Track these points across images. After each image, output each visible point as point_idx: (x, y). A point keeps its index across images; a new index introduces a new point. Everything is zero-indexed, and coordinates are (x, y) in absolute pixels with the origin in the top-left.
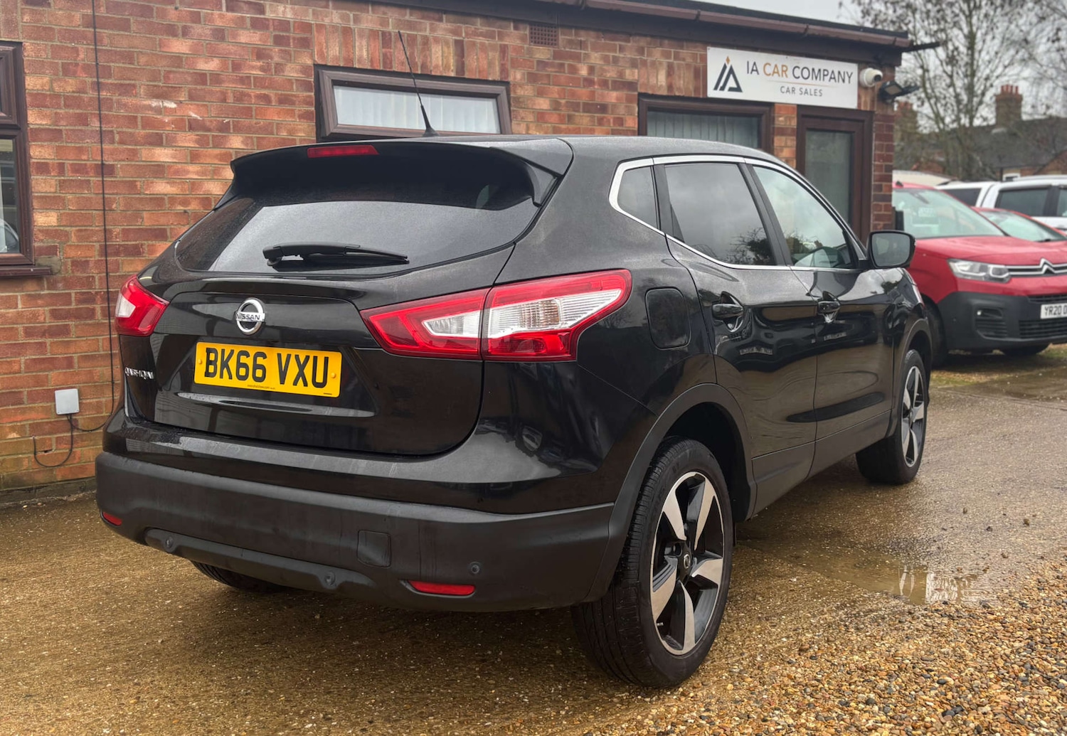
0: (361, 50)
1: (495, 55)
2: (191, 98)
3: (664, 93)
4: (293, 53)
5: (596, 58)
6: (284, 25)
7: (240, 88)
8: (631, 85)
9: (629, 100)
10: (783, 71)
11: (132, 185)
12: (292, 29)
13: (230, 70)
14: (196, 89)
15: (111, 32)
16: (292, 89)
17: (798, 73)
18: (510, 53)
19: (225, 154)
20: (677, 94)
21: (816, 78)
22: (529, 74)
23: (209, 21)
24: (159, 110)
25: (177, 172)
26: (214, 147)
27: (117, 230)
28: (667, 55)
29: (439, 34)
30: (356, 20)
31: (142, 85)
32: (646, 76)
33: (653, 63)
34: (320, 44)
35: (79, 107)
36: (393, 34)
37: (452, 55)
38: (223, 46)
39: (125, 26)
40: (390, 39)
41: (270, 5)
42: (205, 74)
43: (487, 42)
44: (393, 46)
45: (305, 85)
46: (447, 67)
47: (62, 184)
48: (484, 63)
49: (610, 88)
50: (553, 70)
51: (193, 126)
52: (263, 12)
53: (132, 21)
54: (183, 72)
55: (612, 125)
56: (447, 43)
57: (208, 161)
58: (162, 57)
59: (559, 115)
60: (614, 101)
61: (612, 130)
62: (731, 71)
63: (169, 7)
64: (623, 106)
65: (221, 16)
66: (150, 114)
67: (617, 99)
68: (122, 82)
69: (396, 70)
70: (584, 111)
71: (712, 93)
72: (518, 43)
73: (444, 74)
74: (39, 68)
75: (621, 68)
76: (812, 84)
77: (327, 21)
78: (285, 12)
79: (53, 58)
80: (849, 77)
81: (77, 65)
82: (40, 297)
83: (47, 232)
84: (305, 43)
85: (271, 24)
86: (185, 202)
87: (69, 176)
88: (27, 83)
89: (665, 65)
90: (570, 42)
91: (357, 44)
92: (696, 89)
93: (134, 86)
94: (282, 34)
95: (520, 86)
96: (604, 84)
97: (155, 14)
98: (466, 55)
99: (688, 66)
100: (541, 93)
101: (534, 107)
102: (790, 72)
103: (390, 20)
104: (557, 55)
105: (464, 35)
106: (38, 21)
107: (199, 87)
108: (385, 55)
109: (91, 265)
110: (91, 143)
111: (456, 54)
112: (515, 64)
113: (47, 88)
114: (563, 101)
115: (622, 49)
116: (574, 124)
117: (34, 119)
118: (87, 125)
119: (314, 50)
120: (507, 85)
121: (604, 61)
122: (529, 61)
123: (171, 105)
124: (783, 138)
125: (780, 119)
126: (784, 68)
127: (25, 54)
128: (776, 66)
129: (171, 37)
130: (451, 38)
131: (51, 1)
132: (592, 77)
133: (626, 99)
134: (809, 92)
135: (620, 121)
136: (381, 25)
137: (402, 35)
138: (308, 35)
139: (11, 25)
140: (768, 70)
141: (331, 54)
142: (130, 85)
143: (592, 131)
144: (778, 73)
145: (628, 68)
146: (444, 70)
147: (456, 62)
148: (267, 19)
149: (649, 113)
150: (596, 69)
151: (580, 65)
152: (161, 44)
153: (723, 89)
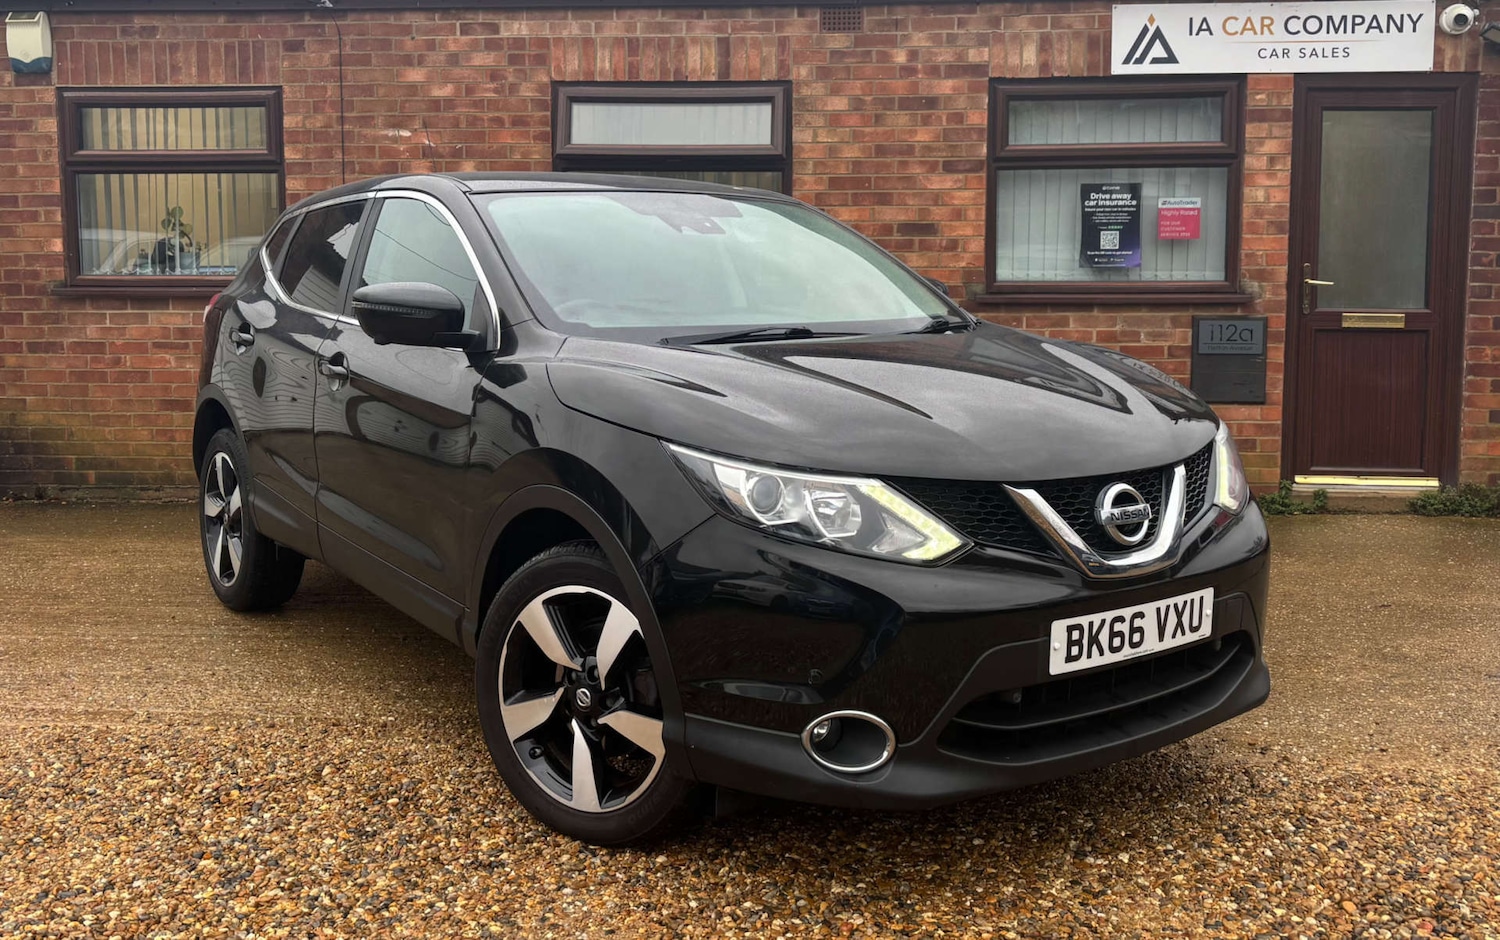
0: (603, 61)
1: (771, 52)
2: (425, 125)
3: (1036, 75)
4: (528, 72)
5: (920, 40)
6: (518, 42)
7: (474, 112)
8: (978, 69)
9: (974, 89)
10: (1263, 26)
12: (528, 46)
13: (464, 94)
14: (429, 117)
15: (355, 68)
16: (526, 109)
18: (792, 46)
20: (1056, 74)
21: (1336, 31)
22: (819, 68)
23: (444, 47)
24: (395, 139)
28: (1040, 24)
29: (698, 33)
30: (598, 28)
31: (380, 116)
32: (1002, 55)
33: (1015, 37)
34: (557, 59)
35: (326, 141)
36: (641, 39)
37: (714, 55)
38: (456, 71)
39: (365, 61)
40: (638, 46)
41: (505, 23)
42: (439, 101)
43: (760, 36)
44: (641, 52)
45: (540, 104)
46: (706, 70)
48: (756, 63)
49: (943, 76)
50: (854, 60)
51: (427, 153)
52: (497, 32)
53: (373, 55)
54: (418, 101)
55: (944, 123)
56: (708, 43)
58: (399, 87)
59: (863, 116)
60: (948, 91)
61: (944, 130)
62: (1158, 34)
63: (406, 38)
64: (963, 98)
65: (456, 41)
66: (388, 144)
67: (954, 89)
68: (364, 114)
69: (644, 80)
70: (901, 108)
71: (1118, 68)
72: (805, 32)
73: (703, 79)
74: (295, 107)
75: (961, 48)
76: (1326, 40)
77: (565, 34)
78: (520, 29)
79: (306, 98)
80: (1415, 23)
81: (325, 101)
84: (541, 60)
85: (505, 42)
88: (285, 121)
89: (1036, 37)
90: (881, 24)
91: (599, 54)
92: (1091, 66)
93: (373, 118)
94: (518, 52)
95: (807, 85)
96: (934, 71)
97: (393, 46)
98: (732, 51)
99: (1077, 35)
100: (835, 91)
101: (826, 109)
102: (1278, 27)
103: (638, 25)
104: (858, 42)
105: (730, 31)
106: (293, 66)
107: (432, 114)
108: (631, 65)
111: (719, 54)
112: (799, 58)
113: (300, 125)
114: (869, 98)
115: (961, 23)
116: (883, 125)
117: (290, 154)
118: (332, 157)
119: (550, 67)
120: (786, 85)
121: (934, 42)
122: (819, 52)
123: (406, 133)
124: (1265, 125)
125: (1258, 97)
126: (1267, 22)
127: (284, 96)
128: (1249, 19)
129: (407, 67)
130: (713, 36)
131: (306, 45)
132: (914, 64)
133: (969, 88)
134: (1320, 53)
135: (958, 118)
136: (627, 31)
137: (653, 39)
138: (544, 51)
139: (274, 71)
140: (1232, 26)
141: (569, 69)
142: (369, 117)
143: (913, 133)
144: (1253, 29)
145: (972, 47)
146: (703, 74)
147: (719, 63)
148: (501, 39)
149: (1012, 103)
150: (920, 55)
151: (895, 51)
152: (399, 75)
153: (1140, 61)
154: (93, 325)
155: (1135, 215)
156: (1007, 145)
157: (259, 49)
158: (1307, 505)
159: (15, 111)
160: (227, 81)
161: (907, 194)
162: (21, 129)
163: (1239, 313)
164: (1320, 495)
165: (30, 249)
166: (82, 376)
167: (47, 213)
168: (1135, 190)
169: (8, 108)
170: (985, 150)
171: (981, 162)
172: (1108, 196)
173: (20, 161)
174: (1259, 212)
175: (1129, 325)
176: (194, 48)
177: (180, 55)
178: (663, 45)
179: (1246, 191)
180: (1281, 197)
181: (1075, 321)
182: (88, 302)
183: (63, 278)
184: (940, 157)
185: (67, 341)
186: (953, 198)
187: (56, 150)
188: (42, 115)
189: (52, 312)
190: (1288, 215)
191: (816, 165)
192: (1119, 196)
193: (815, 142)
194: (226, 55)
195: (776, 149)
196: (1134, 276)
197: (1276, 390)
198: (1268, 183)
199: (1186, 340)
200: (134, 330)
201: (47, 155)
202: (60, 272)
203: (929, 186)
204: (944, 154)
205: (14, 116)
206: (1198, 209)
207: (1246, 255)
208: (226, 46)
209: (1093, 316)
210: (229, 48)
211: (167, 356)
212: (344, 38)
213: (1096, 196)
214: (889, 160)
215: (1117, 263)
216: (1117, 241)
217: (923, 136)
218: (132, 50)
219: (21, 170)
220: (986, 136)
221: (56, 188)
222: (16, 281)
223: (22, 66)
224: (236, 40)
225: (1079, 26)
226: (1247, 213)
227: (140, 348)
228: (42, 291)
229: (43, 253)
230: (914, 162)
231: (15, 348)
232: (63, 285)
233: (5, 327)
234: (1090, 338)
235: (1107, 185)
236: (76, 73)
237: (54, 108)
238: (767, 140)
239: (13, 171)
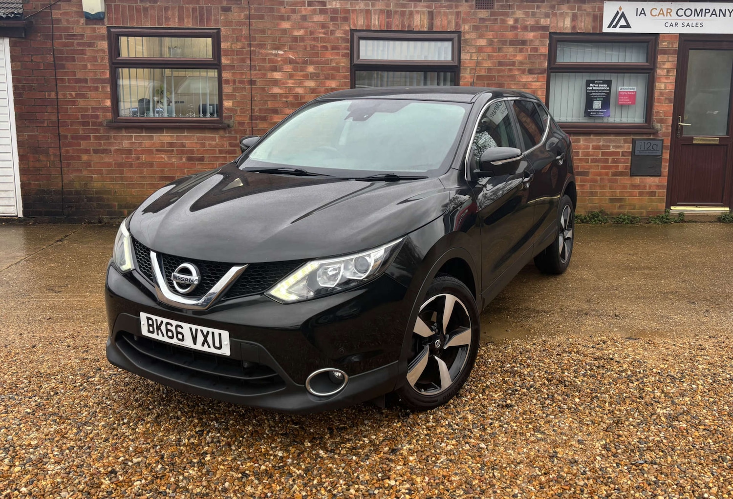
0: (375, 20)
1: (452, 18)
2: (291, 48)
3: (570, 31)
4: (339, 24)
5: (519, 14)
6: (335, 11)
7: (313, 43)
8: (545, 28)
9: (542, 37)
10: (667, 12)
11: (263, 89)
12: (339, 13)
13: (309, 34)
14: (292, 45)
15: (256, 21)
16: (338, 42)
17: (681, 13)
18: (462, 15)
19: (306, 75)
20: (579, 31)
21: (698, 15)
22: (474, 26)
23: (300, 12)
24: (276, 55)
25: (283, 83)
26: (300, 72)
27: (256, 109)
28: (572, 9)
29: (419, 9)
30: (373, 5)
31: (269, 43)
32: (556, 22)
33: (562, 14)
34: (354, 19)
35: (242, 55)
36: (393, 11)
37: (426, 19)
38: (305, 24)
39: (262, 17)
40: (391, 14)
41: (329, 1)
42: (297, 37)
43: (448, 10)
44: (392, 17)
45: (345, 40)
46: (423, 26)
47: (235, 89)
48: (445, 22)
49: (529, 30)
50: (490, 23)
51: (291, 62)
52: (325, 5)
53: (265, 15)
54: (287, 37)
55: (529, 52)
56: (424, 13)
57: (298, 78)
58: (278, 30)
59: (493, 47)
60: (531, 38)
61: (529, 55)
62: (623, 15)
63: (281, 7)
64: (538, 41)
65: (305, 9)
66: (272, 57)
67: (534, 36)
68: (261, 43)
69: (394, 30)
70: (510, 45)
71: (605, 29)
72: (468, 9)
73: (421, 30)
74: (227, 39)
75: (537, 19)
76: (694, 19)
77: (357, 7)
78: (336, 5)
79: (232, 34)
80: (730, 13)
81: (242, 36)
82: (225, 137)
83: (228, 109)
84: (346, 19)
85: (329, 11)
86: (287, 97)
87: (238, 85)
88: (222, 45)
89: (570, 15)
90: (502, 6)
91: (373, 17)
92: (594, 28)
93: (265, 44)
94: (335, 16)
95: (468, 33)
96: (525, 28)
97: (275, 11)
98: (434, 18)
99: (588, 14)
100: (481, 36)
101: (476, 44)
102: (674, 13)
103: (392, 4)
104: (492, 14)
105: (434, 8)
106: (226, 19)
107: (294, 43)
108: (388, 22)
109: (246, 124)
110: (246, 70)
111: (428, 19)
112: (465, 21)
113: (229, 47)
114: (496, 40)
115: (538, 7)
116: (503, 52)
117: (224, 61)
118: (245, 63)
119: (350, 23)
120: (458, 33)
121: (526, 15)
122: (474, 19)
123: (281, 52)
124: (666, 56)
125: (664, 44)
126: (669, 11)
127: (221, 33)
128: (662, 9)
129: (282, 21)
130: (426, 10)
131: (232, 9)
132: (517, 25)
133: (540, 37)
134: (691, 25)
135: (535, 49)
136: (387, 7)
137: (398, 11)
138: (347, 15)
139: (217, 21)
140: (655, 12)
143: (515, 56)
144: (663, 14)
145: (543, 18)
146: (421, 27)
147: (429, 22)
148: (327, 9)
149: (558, 43)
150: (519, 20)
151: (508, 19)
152: (278, 24)
153: (615, 27)
154: (126, 141)
155: (608, 94)
156: (556, 62)
157: (209, 10)
158: (676, 219)
159: (85, 38)
160: (193, 25)
161: (511, 84)
162: (89, 46)
163: (652, 137)
164: (681, 214)
165: (94, 105)
166: (120, 165)
167: (103, 87)
168: (609, 83)
169: (82, 36)
170: (547, 64)
171: (545, 69)
172: (597, 85)
173: (88, 62)
174: (661, 94)
175: (606, 142)
176: (177, 9)
177: (170, 13)
178: (403, 14)
179: (657, 84)
180: (671, 87)
181: (583, 140)
182: (123, 131)
183: (111, 118)
184: (527, 67)
185: (113, 148)
186: (532, 85)
187: (107, 57)
188: (100, 40)
189: (106, 135)
190: (673, 95)
191: (471, 70)
192: (602, 85)
193: (471, 59)
194: (193, 13)
195: (455, 63)
196: (605, 120)
197: (665, 170)
198: (666, 81)
199: (629, 149)
200: (147, 143)
201: (102, 59)
202: (109, 115)
203: (521, 80)
204: (529, 66)
205: (85, 40)
206: (635, 92)
207: (656, 112)
208: (193, 9)
209: (591, 138)
210: (194, 10)
211: (163, 156)
212: (251, 6)
213: (592, 85)
214: (504, 68)
215: (600, 115)
216: (600, 105)
217: (519, 57)
218: (146, 9)
219: (89, 67)
220: (547, 58)
221: (107, 75)
222: (87, 120)
223: (90, 16)
224: (197, 6)
225: (589, 10)
226: (656, 95)
227: (150, 152)
228: (101, 124)
229: (101, 106)
230: (515, 69)
231: (87, 151)
232: (111, 122)
233: (82, 142)
234: (589, 148)
235: (597, 80)
236: (117, 19)
237: (106, 36)
238: (449, 58)
239: (85, 67)
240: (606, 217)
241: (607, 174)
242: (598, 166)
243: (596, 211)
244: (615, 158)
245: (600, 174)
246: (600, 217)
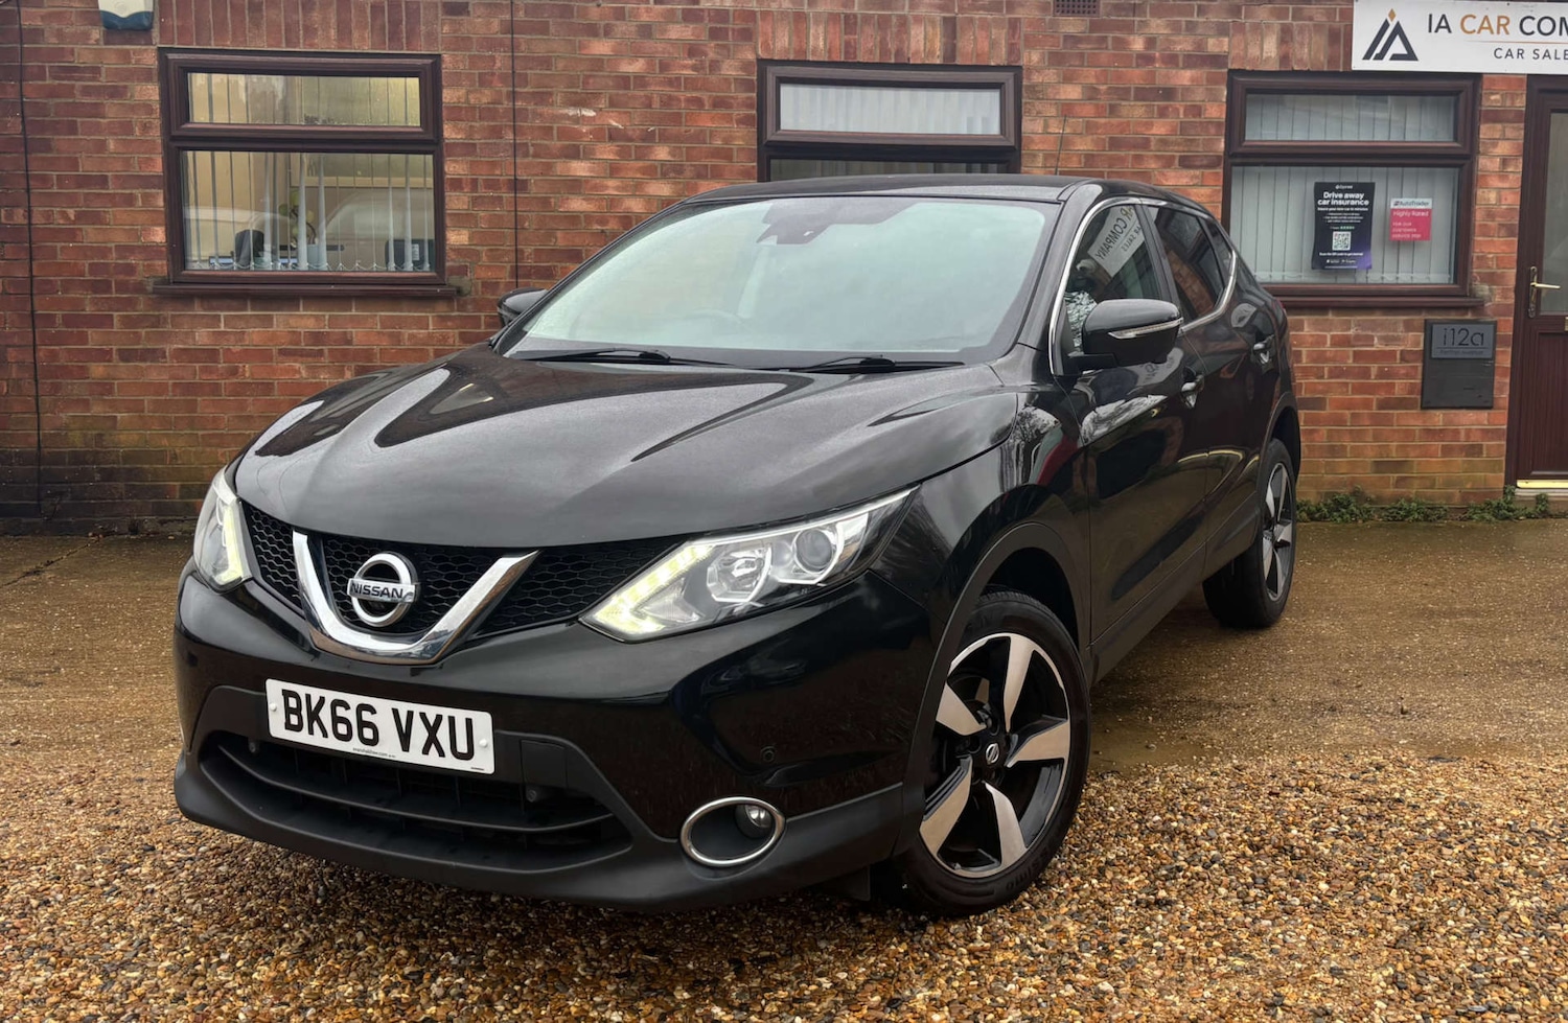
0: (816, 39)
1: (1001, 35)
2: (612, 104)
3: (1275, 67)
4: (732, 47)
5: (1158, 26)
6: (721, 15)
7: (668, 90)
8: (1217, 60)
9: (1212, 80)
10: (1499, 25)
11: (545, 202)
12: (731, 19)
13: (657, 70)
14: (617, 95)
15: (529, 37)
16: (729, 90)
17: (1529, 26)
18: (1024, 29)
19: (651, 166)
20: (1296, 68)
22: (1052, 54)
23: (635, 16)
24: (577, 120)
25: (595, 187)
26: (636, 159)
27: (528, 250)
28: (1281, 14)
29: (922, 11)
30: (812, 2)
31: (559, 92)
32: (1242, 46)
33: (1256, 27)
34: (766, 34)
35: (494, 119)
36: (859, 16)
37: (939, 36)
38: (649, 44)
39: (543, 29)
40: (855, 23)
42: (629, 77)
43: (990, 16)
44: (858, 30)
45: (745, 84)
46: (931, 53)
47: (475, 201)
48: (984, 45)
49: (1181, 64)
50: (1089, 46)
51: (613, 135)
52: (696, 2)
53: (551, 23)
54: (603, 76)
55: (1182, 116)
56: (933, 22)
57: (630, 175)
58: (581, 59)
59: (1097, 106)
60: (1186, 82)
61: (1181, 122)
62: (1398, 30)
63: (590, 5)
64: (1201, 89)
65: (648, 10)
66: (567, 123)
67: (1192, 80)
68: (541, 90)
69: (861, 60)
70: (1137, 99)
71: (1358, 63)
72: (1036, 14)
73: (927, 62)
74: (456, 80)
75: (1200, 37)
76: (1559, 41)
77: (774, 6)
79: (470, 69)
81: (493, 74)
82: (450, 318)
83: (459, 251)
84: (747, 35)
85: (706, 14)
86: (603, 221)
87: (482, 192)
88: (444, 95)
89: (1276, 28)
90: (1118, 8)
91: (812, 31)
92: (1331, 60)
93: (551, 94)
94: (720, 26)
95: (1037, 71)
96: (1171, 60)
97: (575, 14)
98: (958, 35)
99: (1318, 27)
100: (1068, 79)
101: (1057, 97)
102: (1514, 27)
104: (1094, 27)
105: (956, 11)
106: (455, 32)
107: (621, 92)
108: (847, 44)
109: (502, 286)
110: (504, 156)
111: (944, 35)
112: (1031, 43)
113: (463, 100)
114: (1103, 88)
115: (1201, 11)
116: (1120, 117)
117: (450, 133)
118: (501, 138)
119: (756, 43)
120: (1016, 70)
121: (1172, 30)
122: (1052, 37)
123: (590, 113)
124: (1499, 126)
125: (1493, 97)
126: (1503, 21)
127: (444, 66)
128: (1486, 18)
129: (591, 38)
130: (938, 15)
131: (470, 9)
132: (1152, 52)
133: (1208, 81)
134: (1552, 55)
135: (1196, 110)
136: (845, 6)
137: (871, 17)
138: (751, 25)
139: (431, 37)
140: (1471, 25)
141: (779, 45)
142: (547, 93)
143: (1149, 125)
144: (1490, 28)
145: (1212, 36)
146: (927, 57)
147: (945, 44)
148: (702, 10)
149: (1249, 96)
150: (1158, 43)
151: (1132, 37)
152: (582, 46)
153: (1380, 57)
154: (202, 329)
155: (1367, 216)
156: (1244, 140)
157: (413, 11)
158: (1530, 509)
159: (103, 75)
160: (373, 47)
162: (112, 96)
163: (1469, 316)
164: (1541, 499)
165: (121, 239)
166: (191, 388)
167: (146, 197)
168: (1368, 190)
169: (95, 70)
170: (1222, 145)
171: (1218, 157)
172: (1341, 196)
173: (110, 134)
174: (1490, 215)
175: (1363, 330)
176: (334, 7)
177: (316, 16)
178: (883, 22)
179: (1480, 192)
180: (1513, 200)
181: (1309, 325)
182: (197, 303)
183: (165, 273)
184: (1176, 152)
185: (169, 348)
187: (157, 123)
188: (139, 80)
189: (151, 313)
190: (1518, 218)
191: (1046, 157)
192: (1352, 196)
193: (1045, 132)
194: (374, 18)
195: (1008, 140)
196: (1361, 279)
197: (1503, 396)
198: (1501, 185)
199: (1418, 344)
200: (255, 335)
201: (145, 127)
202: (162, 266)
203: (1165, 183)
204: (1181, 148)
205: (103, 80)
206: (1429, 211)
207: (1478, 257)
208: (373, 7)
209: (1327, 320)
210: (377, 8)
211: (297, 365)
212: (517, 2)
213: (1329, 195)
214: (1122, 154)
215: (1349, 264)
216: (1349, 242)
217: (1160, 129)
218: (255, 7)
219: (112, 145)
220: (1224, 132)
221: (158, 167)
222: (105, 277)
223: (115, 22)
225: (1320, 18)
226: (1479, 216)
227: (263, 355)
228: (139, 288)
229: (140, 243)
230: (1149, 156)
231: (103, 355)
232: (165, 281)
233: (90, 331)
234: (1325, 343)
235: (1339, 184)
236: (183, 31)
237: (155, 72)
238: (995, 129)
239: (101, 146)
240: (1367, 505)
241: (1367, 404)
242: (1347, 383)
243: (1344, 491)
244: (1386, 366)
245: (1350, 405)
246: (1352, 507)
